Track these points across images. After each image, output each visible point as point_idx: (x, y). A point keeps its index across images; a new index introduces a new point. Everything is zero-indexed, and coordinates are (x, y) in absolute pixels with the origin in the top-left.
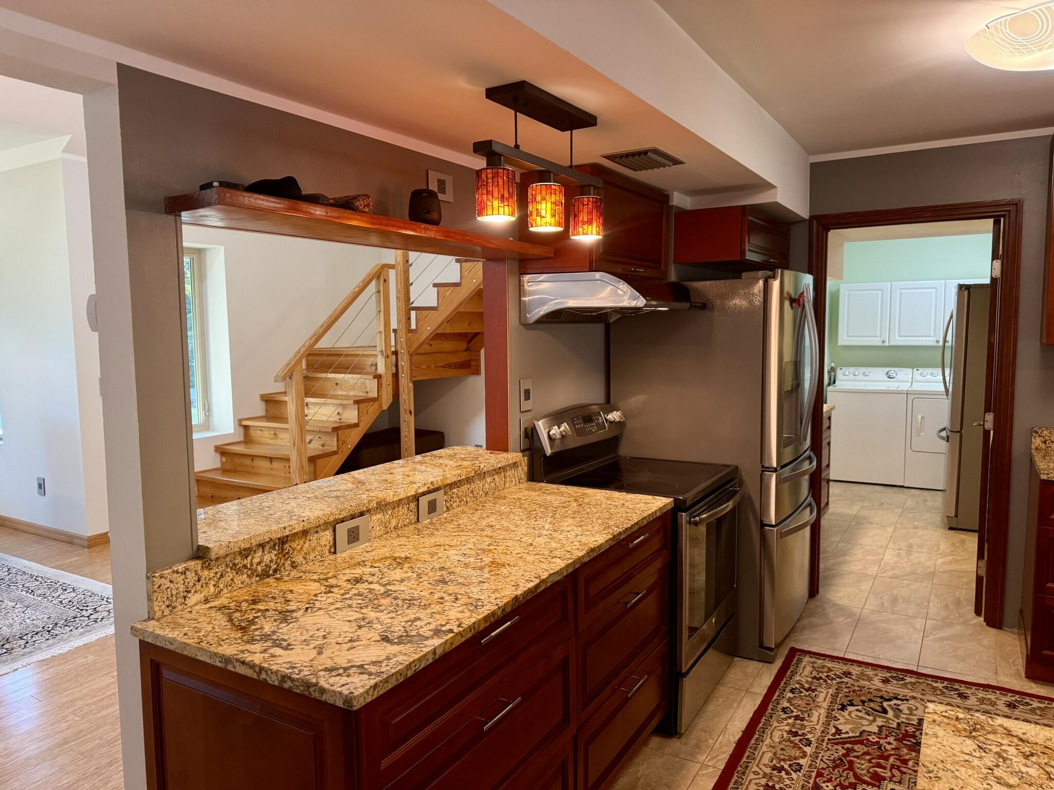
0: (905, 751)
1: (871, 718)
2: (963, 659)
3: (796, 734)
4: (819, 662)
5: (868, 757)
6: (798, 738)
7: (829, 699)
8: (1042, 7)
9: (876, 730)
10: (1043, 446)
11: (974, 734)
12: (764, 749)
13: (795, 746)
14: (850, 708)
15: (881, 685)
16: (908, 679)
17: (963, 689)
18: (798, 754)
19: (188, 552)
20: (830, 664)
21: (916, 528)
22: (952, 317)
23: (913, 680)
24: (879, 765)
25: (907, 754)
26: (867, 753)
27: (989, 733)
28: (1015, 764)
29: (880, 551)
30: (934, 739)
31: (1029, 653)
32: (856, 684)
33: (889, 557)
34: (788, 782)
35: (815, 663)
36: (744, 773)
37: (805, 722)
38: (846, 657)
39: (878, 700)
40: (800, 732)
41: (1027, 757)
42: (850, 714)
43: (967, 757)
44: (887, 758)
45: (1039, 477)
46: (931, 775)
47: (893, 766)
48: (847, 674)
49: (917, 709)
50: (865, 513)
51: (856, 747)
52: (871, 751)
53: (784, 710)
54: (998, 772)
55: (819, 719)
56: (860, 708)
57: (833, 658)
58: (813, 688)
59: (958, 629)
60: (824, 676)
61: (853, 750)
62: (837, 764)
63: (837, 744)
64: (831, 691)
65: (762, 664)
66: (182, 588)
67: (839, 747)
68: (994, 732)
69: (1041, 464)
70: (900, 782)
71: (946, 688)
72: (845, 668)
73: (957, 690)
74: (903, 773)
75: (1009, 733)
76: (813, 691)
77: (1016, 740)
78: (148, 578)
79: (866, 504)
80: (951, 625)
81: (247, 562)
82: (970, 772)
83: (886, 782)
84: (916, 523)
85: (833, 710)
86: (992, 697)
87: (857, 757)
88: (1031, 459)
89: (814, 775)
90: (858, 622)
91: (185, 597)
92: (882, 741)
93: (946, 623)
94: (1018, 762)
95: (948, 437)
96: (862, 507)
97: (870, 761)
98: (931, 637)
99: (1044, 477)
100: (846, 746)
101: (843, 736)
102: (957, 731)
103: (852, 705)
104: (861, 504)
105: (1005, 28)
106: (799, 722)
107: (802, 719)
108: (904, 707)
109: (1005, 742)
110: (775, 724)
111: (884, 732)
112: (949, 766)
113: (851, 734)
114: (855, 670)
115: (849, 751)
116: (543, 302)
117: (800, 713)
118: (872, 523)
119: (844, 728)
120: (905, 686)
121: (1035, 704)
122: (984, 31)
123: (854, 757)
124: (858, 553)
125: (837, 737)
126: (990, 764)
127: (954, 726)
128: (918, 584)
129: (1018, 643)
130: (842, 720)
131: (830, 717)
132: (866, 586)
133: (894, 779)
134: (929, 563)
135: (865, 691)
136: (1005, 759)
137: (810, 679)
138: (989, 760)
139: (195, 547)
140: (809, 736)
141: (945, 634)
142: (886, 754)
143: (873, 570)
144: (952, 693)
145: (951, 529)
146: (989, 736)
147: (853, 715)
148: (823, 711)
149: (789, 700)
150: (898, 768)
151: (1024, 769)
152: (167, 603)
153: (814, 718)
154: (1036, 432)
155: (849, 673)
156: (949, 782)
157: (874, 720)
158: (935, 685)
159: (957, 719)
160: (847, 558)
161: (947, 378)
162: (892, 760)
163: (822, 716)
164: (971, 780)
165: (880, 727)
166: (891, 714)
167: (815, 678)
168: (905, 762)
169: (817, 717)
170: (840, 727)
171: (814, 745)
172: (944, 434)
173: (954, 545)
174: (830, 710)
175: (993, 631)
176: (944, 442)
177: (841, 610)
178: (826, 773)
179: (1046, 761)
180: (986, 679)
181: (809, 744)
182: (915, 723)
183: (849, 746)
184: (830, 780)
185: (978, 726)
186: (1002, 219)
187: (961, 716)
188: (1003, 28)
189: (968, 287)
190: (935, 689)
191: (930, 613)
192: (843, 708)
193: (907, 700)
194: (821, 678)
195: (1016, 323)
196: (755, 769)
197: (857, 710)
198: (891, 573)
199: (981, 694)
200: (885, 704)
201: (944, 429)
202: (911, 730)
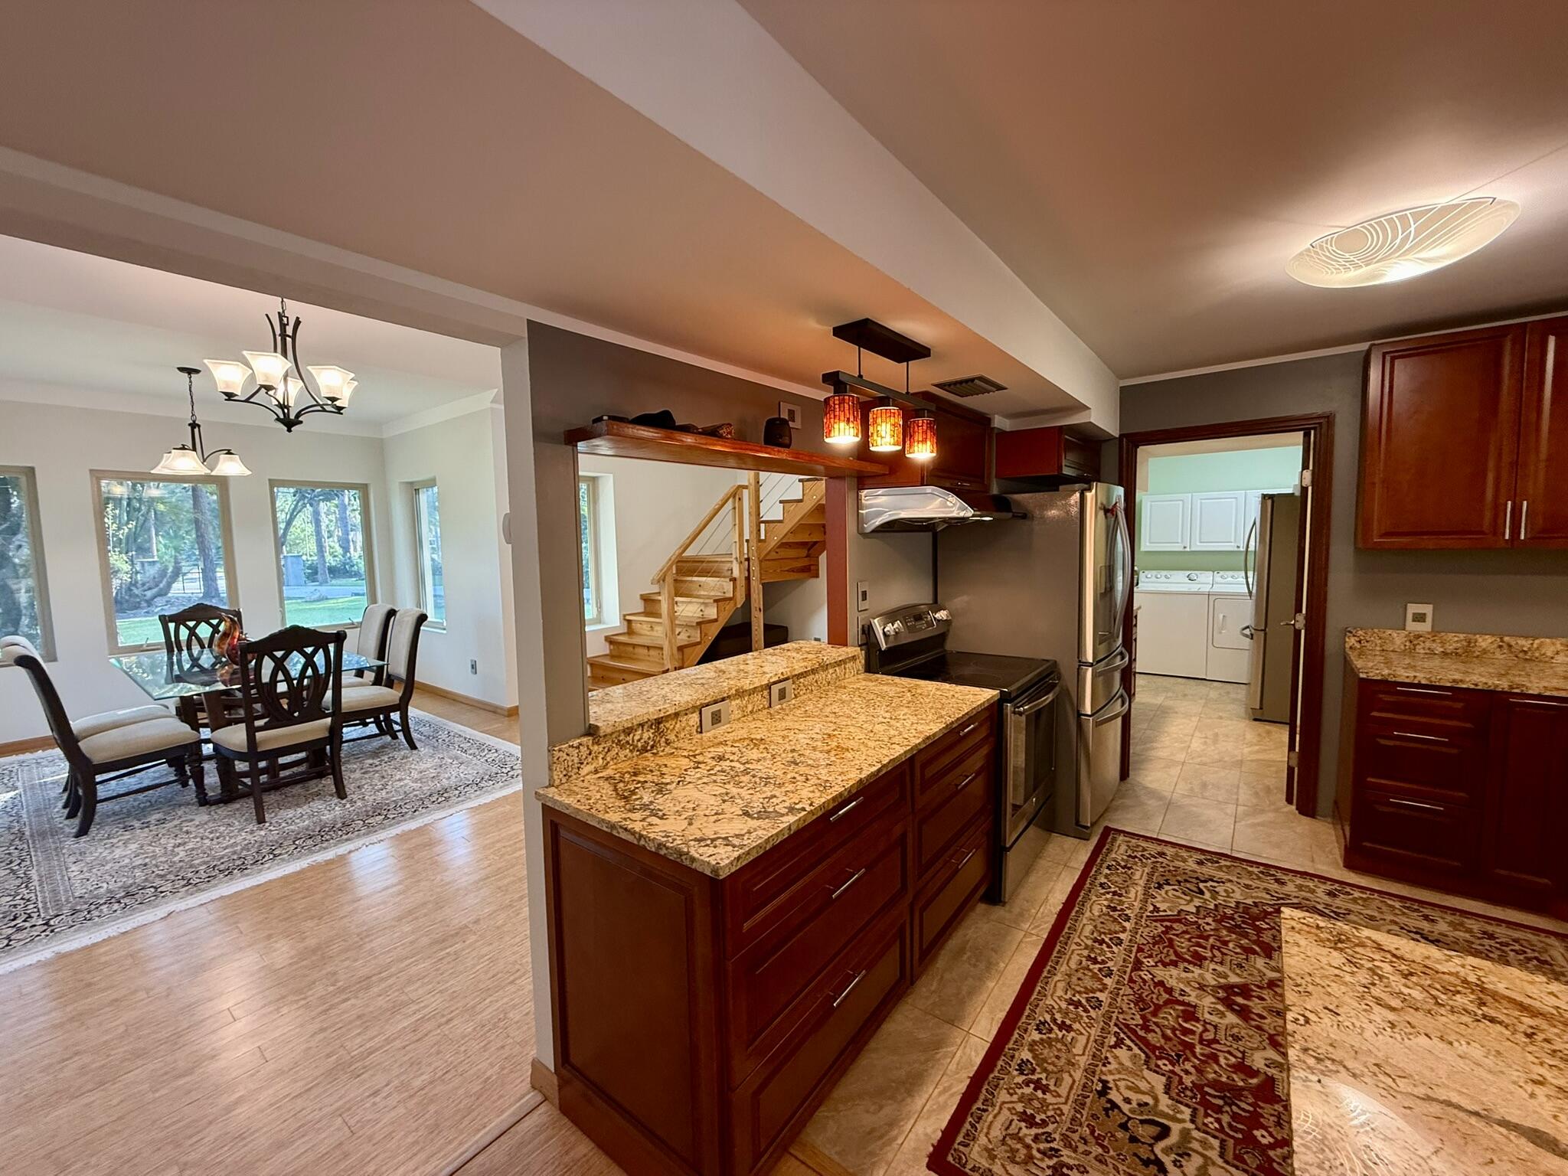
0: (1225, 932)
1: (1188, 898)
2: (1278, 846)
3: (1114, 909)
4: (1133, 841)
5: (1187, 936)
6: (1117, 913)
7: (1145, 877)
8: (1372, 222)
9: (1194, 910)
10: (1358, 646)
11: (1340, 945)
12: (1085, 921)
13: (1115, 920)
14: (1167, 887)
15: (1195, 867)
16: (1223, 863)
18: (1118, 928)
19: (582, 730)
20: (1144, 844)
21: (1221, 718)
22: (1255, 523)
23: (1228, 864)
24: (1199, 945)
25: (1227, 936)
26: (1184, 932)
27: (1357, 945)
28: (1393, 984)
29: (1187, 739)
30: (1296, 948)
31: (1348, 843)
32: (1171, 864)
33: (1196, 745)
34: (1109, 955)
35: (1130, 842)
36: (1066, 944)
37: (1122, 898)
38: (1160, 838)
39: (1196, 881)
40: (1119, 908)
41: (1405, 976)
42: (1166, 892)
43: (1337, 972)
44: (1207, 938)
45: (1358, 675)
46: (1299, 989)
47: (1213, 947)
48: (1162, 854)
49: (1233, 892)
50: (1170, 703)
51: (1175, 926)
52: (1190, 930)
53: (1101, 885)
54: (1376, 991)
55: (1136, 896)
56: (1176, 887)
57: (1146, 838)
58: (1129, 865)
59: (1270, 816)
60: (1139, 855)
61: (1171, 928)
62: (1157, 940)
63: (1156, 921)
64: (1147, 870)
65: (1078, 840)
66: (576, 760)
67: (1158, 924)
68: (1362, 945)
69: (1359, 663)
70: (1221, 963)
71: (1262, 873)
72: (1159, 849)
73: (1273, 875)
74: (1223, 954)
75: (1379, 948)
76: (1129, 868)
77: (1389, 956)
78: (549, 751)
79: (1170, 694)
80: (1263, 811)
81: (629, 739)
82: (1343, 989)
83: (1207, 962)
84: (1221, 714)
85: (1150, 888)
86: (1311, 884)
87: (1177, 935)
88: (1345, 658)
89: (1134, 950)
90: (1169, 805)
91: (579, 768)
92: (1200, 921)
93: (1256, 810)
94: (1397, 983)
95: (1252, 635)
96: (1166, 698)
97: (1189, 940)
98: (1243, 823)
99: (1362, 676)
100: (1165, 924)
101: (1161, 914)
102: (1320, 941)
103: (1169, 884)
104: (1164, 694)
105: (1331, 246)
106: (1116, 897)
107: (1120, 895)
108: (1220, 889)
109: (1377, 957)
110: (1094, 898)
111: (1203, 913)
112: (1318, 980)
113: (1169, 913)
114: (1170, 851)
115: (1168, 929)
116: (879, 514)
117: (1117, 889)
118: (1176, 713)
119: (1162, 906)
120: (1220, 868)
121: (1357, 894)
122: (1308, 250)
123: (1174, 935)
124: (1165, 740)
125: (1156, 914)
126: (1364, 981)
127: (1317, 935)
128: (1227, 771)
129: (1333, 832)
130: (1159, 898)
131: (1147, 895)
132: (1175, 771)
133: (1215, 959)
134: (1236, 752)
135: (1180, 871)
136: (1381, 977)
137: (1125, 857)
138: (1363, 977)
139: (587, 725)
140: (1128, 912)
141: (1256, 821)
142: (1205, 934)
143: (1181, 757)
144: (1269, 878)
145: (1255, 720)
146: (1357, 949)
147: (1170, 894)
148: (1140, 889)
149: (1106, 876)
150: (1219, 949)
151: (1406, 991)
152: (565, 773)
153: (1132, 895)
154: (1351, 632)
155: (1164, 854)
156: (1321, 999)
157: (1191, 901)
158: (1250, 869)
159: (1318, 927)
160: (1155, 745)
161: (1250, 580)
162: (1211, 940)
163: (1139, 893)
164: (1346, 999)
165: (1198, 908)
166: (1207, 895)
167: (1130, 856)
168: (1226, 943)
169: (1135, 893)
170: (1158, 905)
171: (1133, 921)
172: (1247, 632)
173: (1259, 735)
174: (1147, 888)
175: (1305, 820)
176: (1248, 640)
177: (1154, 794)
178: (1146, 948)
179: (1429, 982)
180: (1302, 866)
181: (1128, 919)
182: (1233, 906)
183: (1168, 924)
184: (1150, 956)
185: (1343, 937)
186: (1312, 432)
187: (1322, 924)
188: (1329, 246)
189: (1271, 497)
190: (1250, 873)
191: (1240, 800)
192: (1160, 887)
193: (1223, 883)
194: (1136, 857)
195: (1329, 528)
196: (1077, 940)
197: (1174, 890)
198: (1199, 760)
199: (1299, 881)
200: (1201, 885)
201: (1248, 627)
202: (1229, 912)
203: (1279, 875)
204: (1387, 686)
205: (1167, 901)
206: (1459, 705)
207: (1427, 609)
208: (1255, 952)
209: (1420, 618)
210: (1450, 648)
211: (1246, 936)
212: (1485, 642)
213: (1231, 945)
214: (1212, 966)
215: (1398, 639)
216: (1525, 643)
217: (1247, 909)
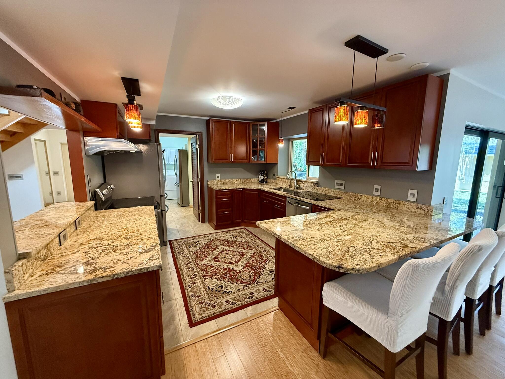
0: (206, 250)
1: (196, 247)
2: (203, 230)
3: (185, 256)
4: (177, 241)
7: (185, 247)
9: (199, 249)
12: (181, 262)
13: (187, 258)
15: (193, 241)
17: (207, 236)
18: (188, 260)
20: (179, 241)
23: (198, 237)
24: (204, 254)
26: (200, 253)
31: (216, 225)
32: (188, 242)
33: (173, 215)
34: (191, 265)
36: (181, 268)
38: (182, 238)
47: (207, 253)
49: (202, 242)
51: (198, 253)
53: (178, 253)
56: (193, 246)
57: (179, 239)
59: (198, 225)
60: (180, 243)
62: (197, 257)
64: (185, 245)
65: (164, 247)
67: (195, 255)
69: (214, 187)
70: (210, 255)
71: (204, 236)
72: (183, 240)
74: (209, 253)
76: (181, 247)
86: (212, 235)
89: (194, 261)
90: (178, 231)
92: (201, 250)
93: (195, 225)
97: (202, 254)
98: (194, 229)
99: (216, 189)
103: (191, 246)
107: (184, 253)
108: (200, 243)
110: (179, 256)
111: (201, 248)
112: (270, 227)
113: (195, 251)
114: (186, 240)
115: (197, 254)
116: (93, 148)
117: (182, 252)
119: (193, 251)
120: (197, 239)
121: (219, 234)
125: (193, 253)
128: (184, 219)
129: (209, 225)
130: (191, 250)
131: (189, 251)
134: (183, 215)
135: (191, 243)
136: (273, 224)
137: (178, 245)
139: (18, 254)
140: (188, 255)
142: (204, 252)
145: (181, 207)
147: (192, 248)
148: (186, 250)
149: (178, 251)
153: (186, 252)
154: (208, 181)
161: (176, 172)
165: (199, 248)
166: (199, 245)
168: (208, 251)
169: (186, 251)
170: (192, 251)
171: (190, 256)
172: (176, 185)
173: (184, 210)
174: (187, 249)
175: (204, 224)
176: (177, 187)
177: (172, 229)
178: (196, 260)
180: (209, 232)
181: (189, 257)
182: (204, 244)
184: (198, 261)
186: (198, 136)
190: (202, 237)
191: (190, 224)
192: (190, 248)
193: (200, 241)
196: (182, 266)
198: (177, 219)
199: (211, 235)
200: (196, 243)
201: (176, 183)
202: (204, 246)
204: (220, 191)
205: (193, 249)
206: (229, 193)
207: (219, 175)
208: (213, 251)
209: (218, 177)
210: (223, 183)
211: (210, 249)
212: (227, 181)
213: (209, 251)
214: (209, 256)
215: (216, 182)
216: (231, 180)
217: (206, 244)
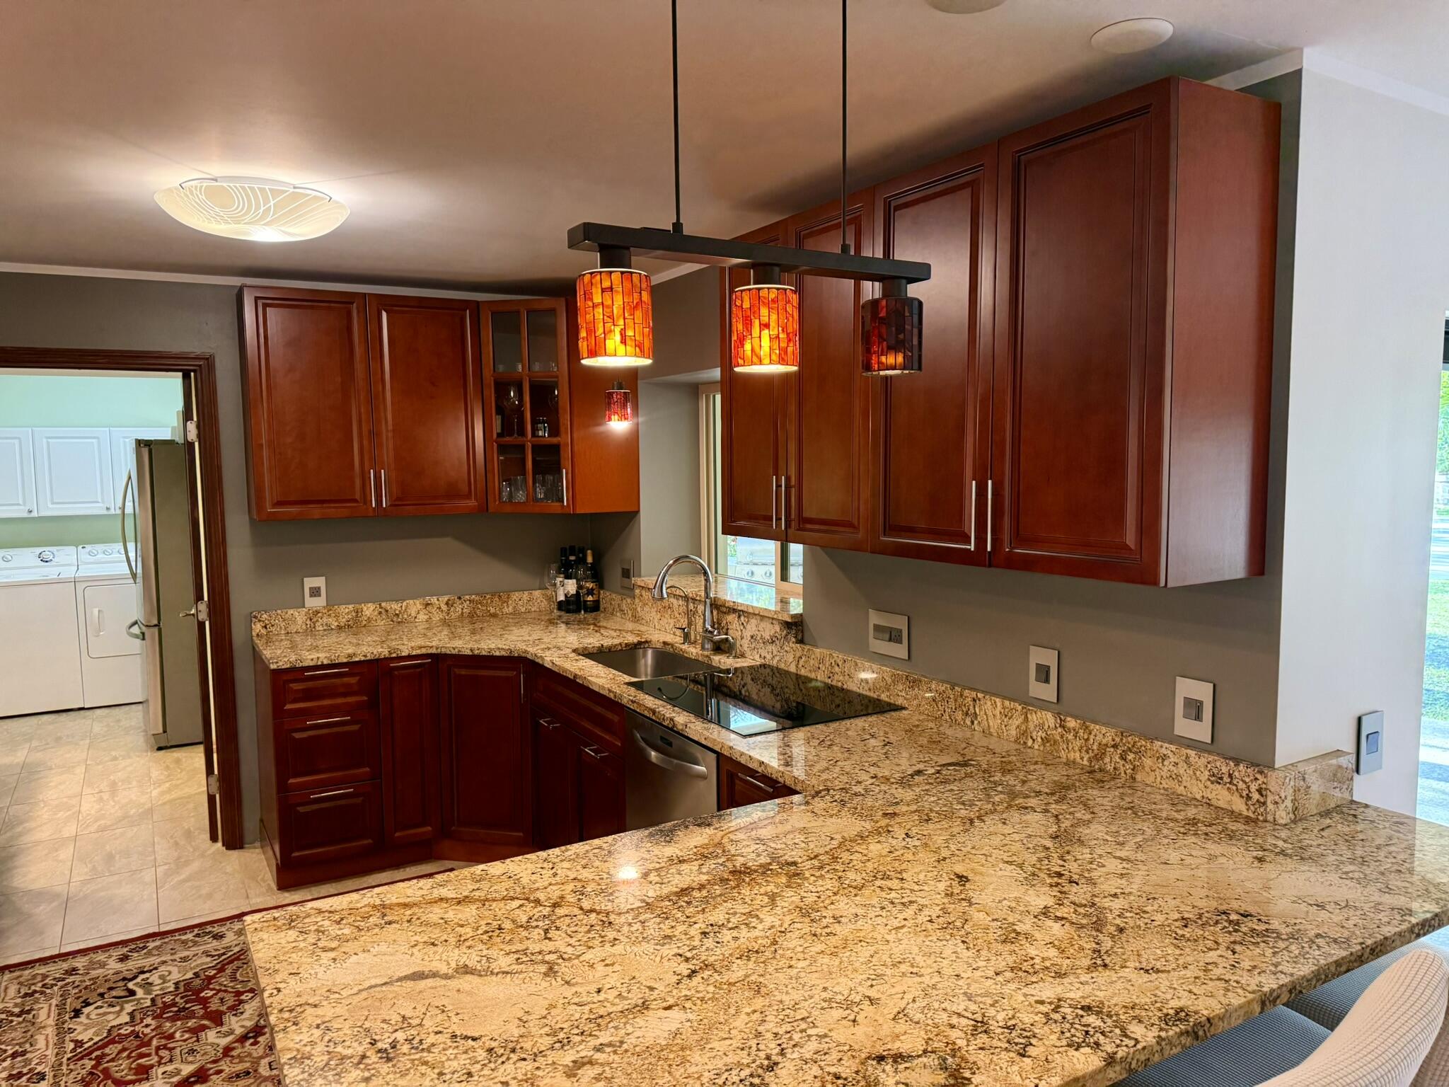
0: (168, 1024)
1: (118, 1008)
2: (209, 896)
3: (19, 1076)
4: (27, 972)
5: (125, 1054)
6: (24, 1078)
7: (54, 1012)
9: (127, 1019)
10: (264, 631)
11: (293, 924)
14: (86, 1010)
15: (119, 966)
16: (151, 945)
20: (42, 970)
21: (115, 759)
22: (130, 478)
23: (158, 943)
24: (142, 1056)
25: (171, 1027)
26: (120, 1052)
27: (305, 918)
28: (332, 932)
29: (74, 801)
30: (261, 944)
31: (279, 862)
32: (86, 978)
33: (88, 805)
35: (21, 976)
37: (28, 1056)
38: (63, 951)
39: (121, 984)
40: (25, 1071)
41: (338, 923)
42: (88, 1016)
43: (294, 945)
44: (148, 1044)
45: (268, 667)
46: (270, 971)
47: (158, 1048)
48: (72, 971)
49: (170, 973)
50: (39, 756)
51: (107, 1050)
52: (126, 1046)
54: (321, 944)
55: (47, 1042)
56: (99, 1003)
57: (43, 961)
58: (27, 1008)
59: (196, 866)
60: (38, 987)
61: (104, 1055)
62: (88, 1081)
63: (81, 1058)
64: (54, 1002)
67: (86, 1061)
68: (308, 916)
69: (267, 653)
70: (171, 1061)
71: (198, 935)
72: (65, 966)
73: (210, 932)
74: (171, 1049)
75: (320, 912)
76: (28, 1012)
77: (327, 914)
79: (35, 743)
80: (187, 863)
82: (300, 954)
83: (155, 1068)
84: (114, 753)
85: (63, 1023)
87: (112, 1060)
88: (254, 648)
90: (67, 904)
92: (137, 1028)
93: (180, 863)
94: (334, 930)
95: (143, 634)
96: (30, 750)
97: (129, 1057)
98: (167, 886)
99: (273, 667)
100: (93, 1056)
101: (86, 1046)
102: (278, 929)
103: (87, 1004)
104: (27, 745)
106: (19, 1059)
107: (24, 1053)
108: (154, 978)
109: (319, 919)
111: (138, 1016)
112: (282, 958)
113: (96, 1039)
114: (80, 963)
115: (99, 1060)
117: (17, 1047)
118: (51, 769)
119: (84, 1037)
120: (150, 954)
123: (108, 1062)
124: (44, 814)
125: (79, 1050)
126: (313, 941)
127: (274, 925)
128: (135, 829)
129: (263, 856)
130: (79, 1028)
131: (61, 1031)
132: (66, 853)
133: (163, 1061)
134: (143, 799)
135: (100, 981)
136: (323, 932)
137: (19, 1000)
138: (311, 938)
140: (39, 1069)
141: (183, 877)
142: (146, 1039)
143: (70, 830)
144: (206, 938)
145: (160, 749)
146: (306, 921)
147: (93, 1016)
148: (51, 1031)
150: (165, 1047)
151: (339, 932)
153: (41, 1043)
154: (255, 617)
155: (74, 969)
156: (286, 969)
157: (122, 1009)
158: (183, 938)
159: (275, 919)
160: (27, 825)
161: (132, 555)
162: (155, 1042)
163: (50, 1036)
164: (304, 960)
165: (131, 1014)
167: (26, 995)
168: (171, 1037)
169: (44, 1040)
170: (80, 1038)
171: (50, 1075)
172: (136, 630)
173: (167, 768)
174: (60, 1024)
175: (235, 854)
176: (138, 642)
177: (40, 895)
179: (353, 919)
181: (42, 1078)
182: (172, 989)
183: (98, 1053)
185: (294, 917)
186: (192, 374)
187: (277, 915)
189: (148, 444)
190: (184, 942)
191: (159, 858)
192: (77, 1013)
193: (156, 969)
194: (35, 992)
195: (222, 494)
197: (96, 1008)
198: (96, 826)
200: (131, 985)
201: (136, 623)
202: (168, 999)
203: (216, 929)
204: (296, 672)
205: (87, 1030)
206: (353, 680)
207: (320, 582)
208: (204, 1028)
209: (315, 592)
210: (343, 621)
211: (192, 1015)
212: (369, 610)
213: (178, 1035)
214: (161, 1070)
215: (299, 617)
216: (395, 606)
217: (188, 983)
